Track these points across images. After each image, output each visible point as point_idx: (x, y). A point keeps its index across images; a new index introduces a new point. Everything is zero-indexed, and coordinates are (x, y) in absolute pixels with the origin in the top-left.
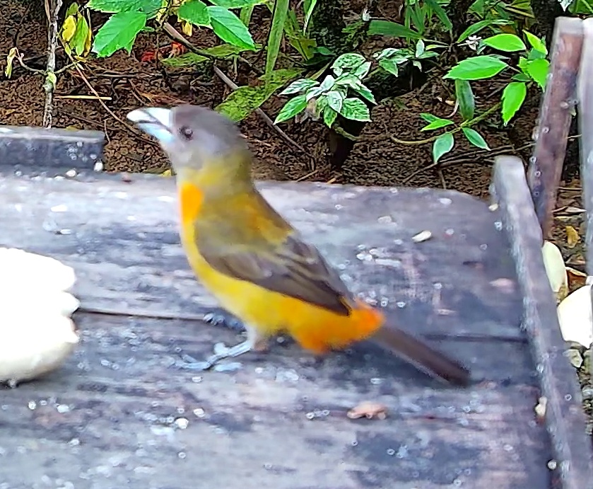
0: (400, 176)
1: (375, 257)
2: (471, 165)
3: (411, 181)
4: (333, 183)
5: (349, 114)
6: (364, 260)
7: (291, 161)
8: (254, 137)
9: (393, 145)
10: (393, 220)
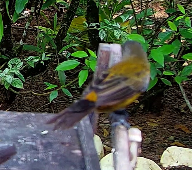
0: (35, 108)
1: (25, 141)
2: (64, 103)
3: (40, 110)
4: (8, 111)
5: (15, 85)
6: (21, 142)
9: (33, 95)
10: (33, 126)
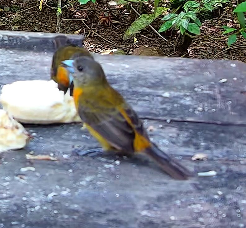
0: (213, 54)
4: (183, 57)
5: (191, 30)
6: (197, 91)
7: (165, 47)
8: (149, 37)
9: (210, 40)
10: (210, 73)
